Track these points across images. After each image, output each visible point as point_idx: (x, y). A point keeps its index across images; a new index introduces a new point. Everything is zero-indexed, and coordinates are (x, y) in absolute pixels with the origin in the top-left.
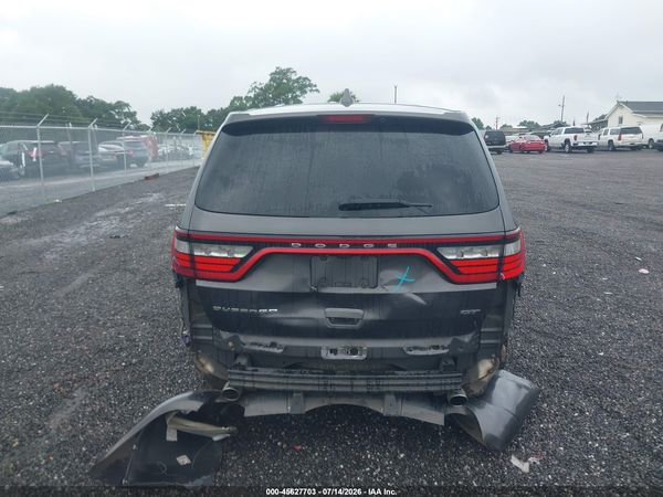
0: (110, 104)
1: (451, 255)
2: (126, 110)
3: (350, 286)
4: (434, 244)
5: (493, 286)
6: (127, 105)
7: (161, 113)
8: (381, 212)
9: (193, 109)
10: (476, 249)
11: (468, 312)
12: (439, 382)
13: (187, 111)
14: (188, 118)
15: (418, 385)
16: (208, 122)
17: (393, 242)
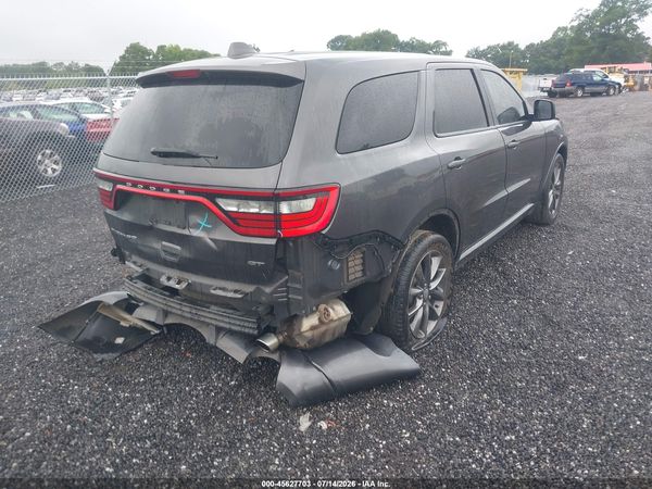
0: (429, 45)
1: (231, 206)
2: (443, 49)
3: (170, 224)
4: (213, 194)
5: (273, 242)
6: (444, 44)
7: (476, 51)
8: (180, 161)
9: (510, 44)
10: (252, 203)
11: (254, 263)
12: (238, 323)
13: (503, 47)
14: (503, 54)
15: (223, 322)
16: (524, 58)
17: (181, 188)
